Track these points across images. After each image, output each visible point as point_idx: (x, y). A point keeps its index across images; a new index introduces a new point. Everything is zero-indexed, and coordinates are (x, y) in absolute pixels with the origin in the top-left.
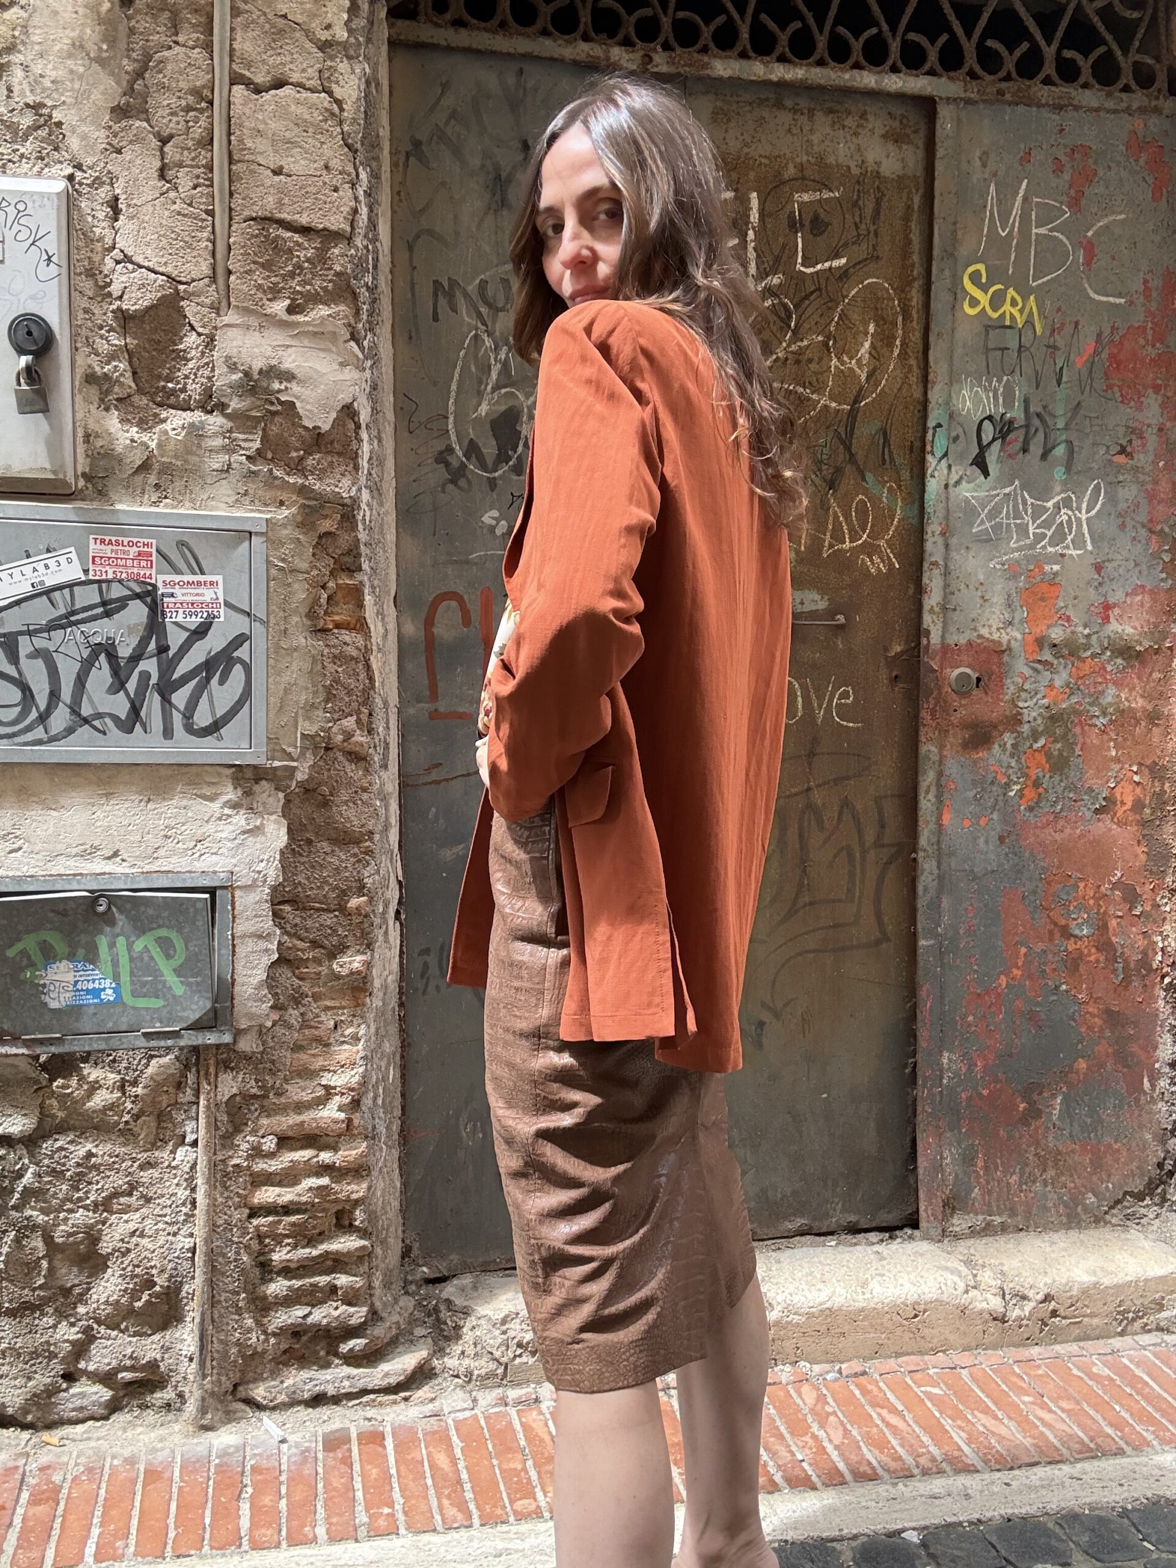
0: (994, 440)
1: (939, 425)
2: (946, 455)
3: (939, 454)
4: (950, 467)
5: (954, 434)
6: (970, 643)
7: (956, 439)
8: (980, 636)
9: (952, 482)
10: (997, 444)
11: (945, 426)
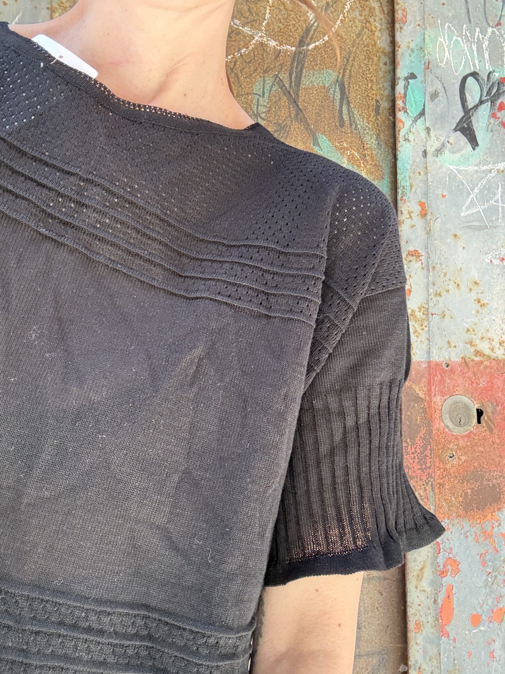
0: (481, 102)
1: (413, 76)
2: (422, 113)
3: (413, 112)
4: (428, 130)
5: (430, 89)
6: (465, 362)
7: (434, 96)
8: (477, 353)
9: (430, 150)
10: (485, 109)
11: (420, 77)
